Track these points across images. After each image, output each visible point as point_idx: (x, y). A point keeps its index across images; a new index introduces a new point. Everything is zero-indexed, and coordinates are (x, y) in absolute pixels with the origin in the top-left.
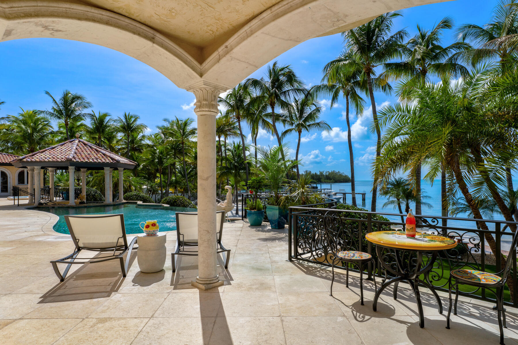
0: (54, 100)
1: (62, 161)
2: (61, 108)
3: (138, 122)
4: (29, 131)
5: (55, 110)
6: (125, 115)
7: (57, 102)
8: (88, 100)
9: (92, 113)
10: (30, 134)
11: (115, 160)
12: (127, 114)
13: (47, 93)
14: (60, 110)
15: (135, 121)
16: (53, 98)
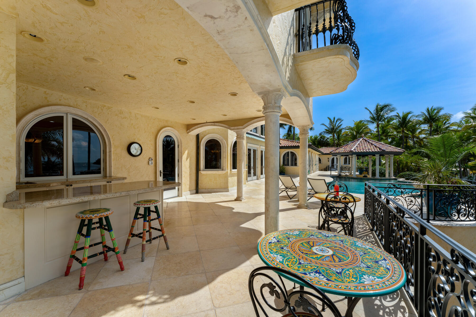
0: (370, 112)
1: (348, 152)
2: (374, 116)
3: (441, 113)
4: (355, 134)
5: (371, 118)
6: (428, 109)
7: (372, 112)
8: (394, 106)
9: (397, 115)
10: (355, 136)
11: (382, 150)
12: (430, 109)
13: (366, 108)
14: (374, 117)
15: (438, 112)
16: (369, 111)
